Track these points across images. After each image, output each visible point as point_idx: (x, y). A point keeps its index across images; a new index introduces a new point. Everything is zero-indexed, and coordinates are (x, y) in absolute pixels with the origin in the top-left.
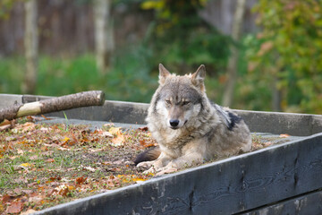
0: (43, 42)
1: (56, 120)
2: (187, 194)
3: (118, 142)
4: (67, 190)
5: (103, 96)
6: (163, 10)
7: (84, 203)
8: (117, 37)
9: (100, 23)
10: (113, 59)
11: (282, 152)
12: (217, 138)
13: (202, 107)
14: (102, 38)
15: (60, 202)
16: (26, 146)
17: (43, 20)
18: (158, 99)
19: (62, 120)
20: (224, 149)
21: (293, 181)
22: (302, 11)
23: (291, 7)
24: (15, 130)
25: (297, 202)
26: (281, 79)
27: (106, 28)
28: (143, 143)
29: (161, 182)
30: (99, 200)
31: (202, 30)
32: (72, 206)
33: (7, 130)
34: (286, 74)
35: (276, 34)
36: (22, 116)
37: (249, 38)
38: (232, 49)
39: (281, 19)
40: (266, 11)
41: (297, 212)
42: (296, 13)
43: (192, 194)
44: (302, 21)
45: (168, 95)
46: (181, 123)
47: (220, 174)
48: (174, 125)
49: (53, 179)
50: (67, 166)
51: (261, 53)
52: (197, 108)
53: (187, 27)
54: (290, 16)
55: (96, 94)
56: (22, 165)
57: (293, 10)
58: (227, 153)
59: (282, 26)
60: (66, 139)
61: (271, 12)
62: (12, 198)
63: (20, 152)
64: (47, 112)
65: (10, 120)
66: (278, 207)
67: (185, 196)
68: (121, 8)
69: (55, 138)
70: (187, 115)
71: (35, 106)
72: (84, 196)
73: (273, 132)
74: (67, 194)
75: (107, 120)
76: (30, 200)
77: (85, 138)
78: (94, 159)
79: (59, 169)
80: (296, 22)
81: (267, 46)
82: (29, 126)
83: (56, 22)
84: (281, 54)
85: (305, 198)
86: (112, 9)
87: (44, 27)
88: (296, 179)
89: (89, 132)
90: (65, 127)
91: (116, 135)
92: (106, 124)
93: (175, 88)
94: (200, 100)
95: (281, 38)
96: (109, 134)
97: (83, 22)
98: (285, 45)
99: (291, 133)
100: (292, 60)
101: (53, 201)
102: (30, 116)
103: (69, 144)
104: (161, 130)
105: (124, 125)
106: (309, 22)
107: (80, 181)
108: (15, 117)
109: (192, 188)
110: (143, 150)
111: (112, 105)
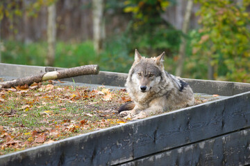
0: (59, 32)
1: (67, 83)
2: (153, 132)
3: (107, 98)
4: (74, 128)
5: (98, 68)
6: (138, 13)
7: (86, 136)
8: (107, 30)
9: (97, 21)
10: (104, 45)
11: (214, 106)
12: (172, 97)
13: (162, 78)
14: (98, 30)
15: (70, 136)
16: (48, 99)
17: (59, 18)
18: (133, 72)
19: (71, 83)
20: (177, 104)
21: (221, 124)
22: (228, 15)
23: (221, 12)
24: (41, 89)
25: (224, 138)
26: (214, 59)
27: (101, 24)
28: (124, 99)
29: (136, 124)
30: (95, 135)
31: (163, 27)
32: (78, 138)
33: (35, 89)
34: (217, 56)
35: (211, 30)
36: (45, 81)
37: (194, 32)
38: (182, 39)
39: (215, 20)
40: (205, 15)
41: (224, 144)
42: (225, 17)
43: (155, 133)
44: (228, 22)
45: (140, 70)
46: (148, 88)
47: (174, 119)
48: (143, 89)
49: (65, 121)
50: (74, 113)
51: (201, 42)
52: (158, 79)
53: (153, 25)
54: (221, 18)
55: (94, 67)
56: (45, 112)
57: (222, 15)
58: (179, 106)
59: (215, 24)
60: (73, 95)
61: (208, 16)
62: (39, 133)
63: (44, 103)
64: (62, 78)
65: (38, 82)
66: (211, 141)
67: (151, 133)
68: (111, 12)
69: (67, 95)
70: (152, 84)
71: (54, 74)
72: (86, 132)
73: (208, 93)
74: (74, 131)
75: (100, 84)
76: (51, 134)
77: (86, 95)
78: (91, 109)
79: (69, 115)
80: (224, 22)
81: (205, 37)
82: (50, 87)
83: (68, 20)
84: (214, 43)
85: (229, 136)
86: (105, 12)
87: (60, 23)
88: (223, 123)
89: (89, 91)
90: (73, 88)
91: (106, 93)
92: (100, 86)
93: (145, 66)
94: (160, 74)
95: (214, 33)
96: (102, 93)
97: (85, 20)
98: (217, 37)
99: (220, 94)
100: (221, 47)
101: (65, 134)
102: (50, 80)
103: (75, 98)
104: (135, 93)
105: (112, 87)
106: (232, 22)
107: (83, 123)
108: (41, 81)
109: (155, 128)
110: (124, 104)
111: (103, 74)
